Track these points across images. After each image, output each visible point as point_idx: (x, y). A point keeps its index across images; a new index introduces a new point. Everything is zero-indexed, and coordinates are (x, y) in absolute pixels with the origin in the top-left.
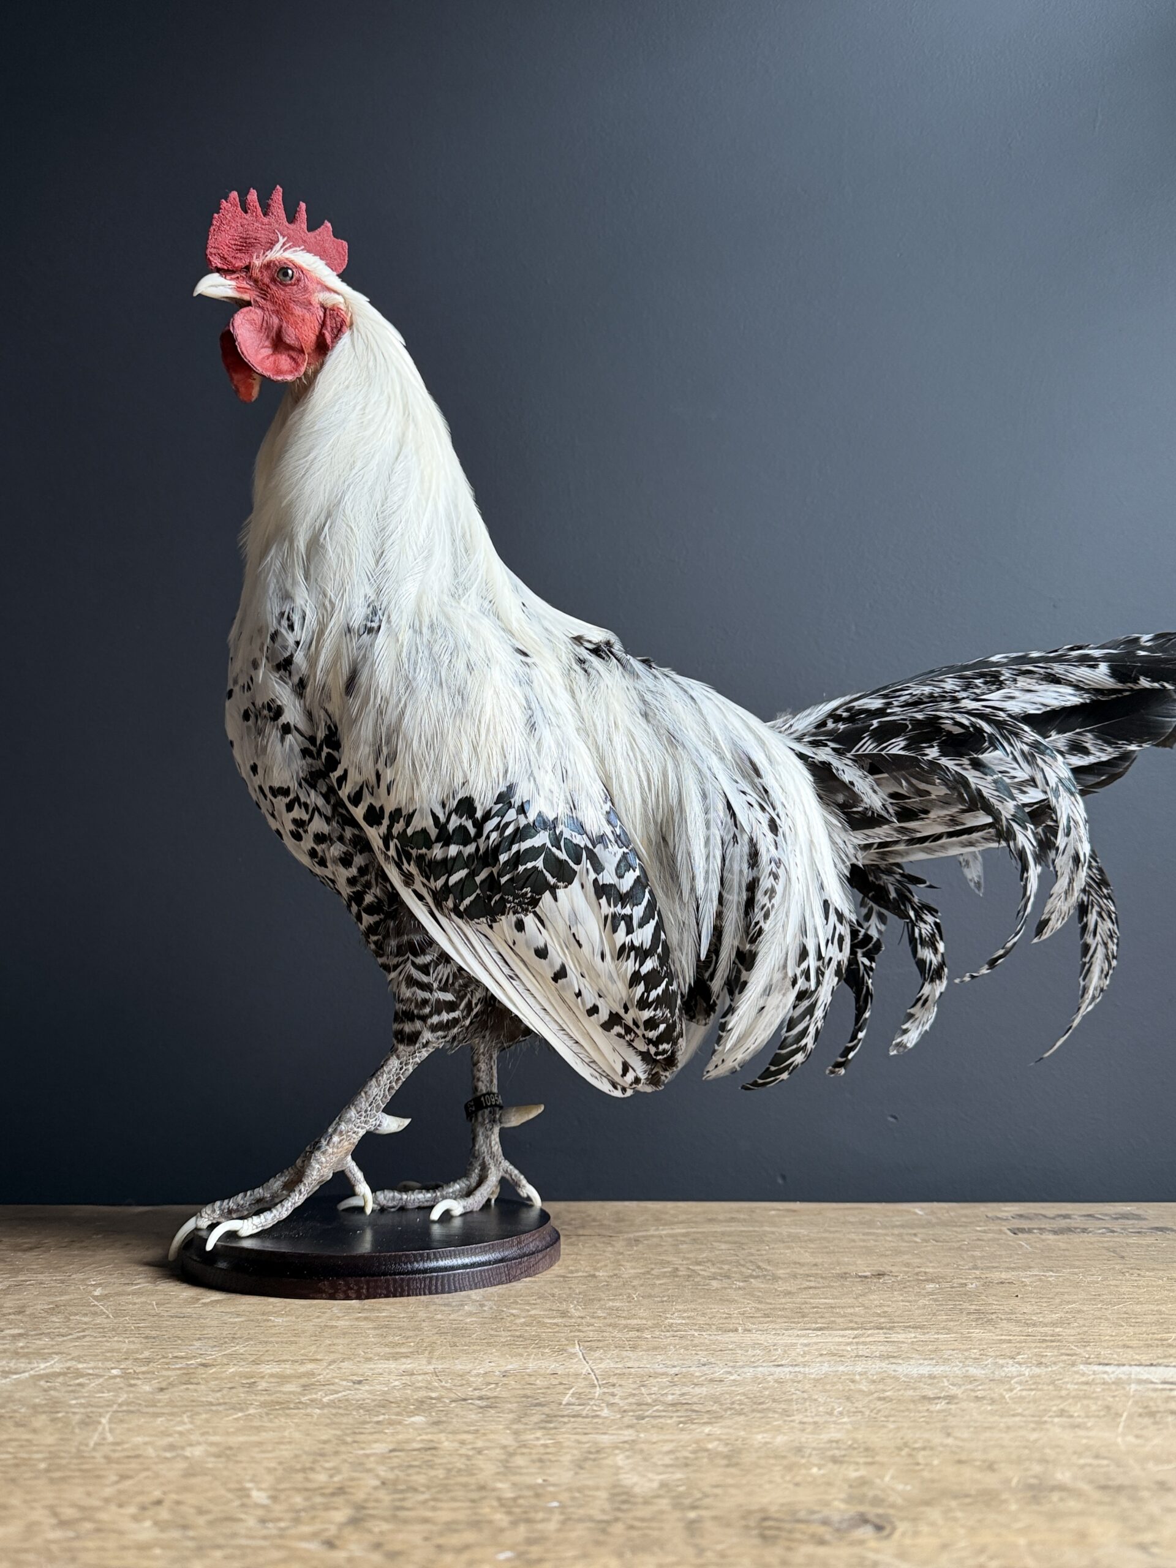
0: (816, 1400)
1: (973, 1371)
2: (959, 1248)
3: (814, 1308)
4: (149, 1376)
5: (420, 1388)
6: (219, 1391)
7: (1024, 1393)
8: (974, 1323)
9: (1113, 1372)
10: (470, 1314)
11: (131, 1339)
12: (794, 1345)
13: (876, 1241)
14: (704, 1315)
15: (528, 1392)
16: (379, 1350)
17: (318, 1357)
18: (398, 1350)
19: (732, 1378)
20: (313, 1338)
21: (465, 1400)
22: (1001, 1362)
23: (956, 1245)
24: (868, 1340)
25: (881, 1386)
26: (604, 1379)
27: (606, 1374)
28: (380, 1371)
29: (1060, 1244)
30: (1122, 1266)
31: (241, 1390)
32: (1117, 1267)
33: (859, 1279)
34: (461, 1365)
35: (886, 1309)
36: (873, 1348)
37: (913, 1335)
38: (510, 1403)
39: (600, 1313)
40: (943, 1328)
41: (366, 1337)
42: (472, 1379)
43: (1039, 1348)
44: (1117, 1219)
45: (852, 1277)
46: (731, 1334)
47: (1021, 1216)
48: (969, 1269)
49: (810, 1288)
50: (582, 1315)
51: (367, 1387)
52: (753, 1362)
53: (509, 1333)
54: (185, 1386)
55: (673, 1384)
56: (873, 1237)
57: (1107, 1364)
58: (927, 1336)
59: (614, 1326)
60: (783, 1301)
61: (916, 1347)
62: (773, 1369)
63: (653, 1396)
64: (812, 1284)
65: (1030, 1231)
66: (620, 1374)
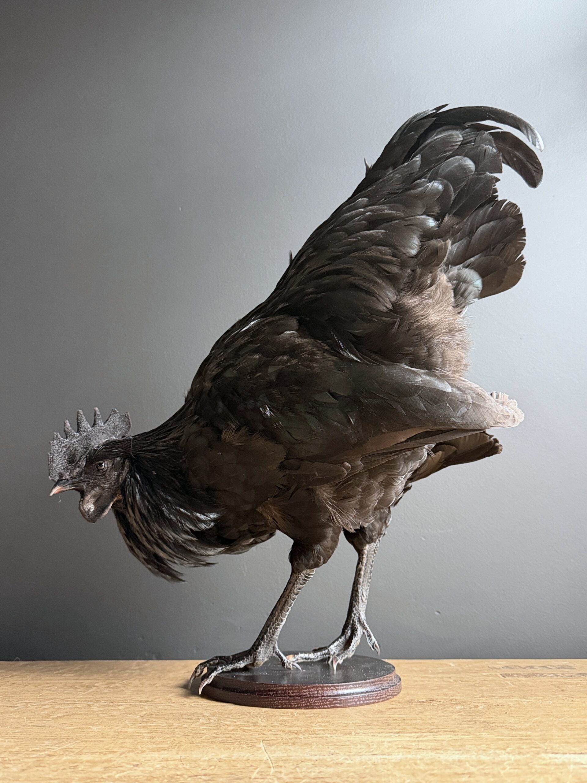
0: (395, 775)
1: (484, 758)
2: (474, 685)
3: (394, 720)
4: (17, 762)
5: (171, 769)
6: (56, 771)
7: (512, 771)
8: (483, 729)
9: (560, 758)
10: (203, 724)
11: (9, 740)
12: (382, 742)
13: (428, 681)
14: (333, 724)
15: (233, 771)
16: (149, 746)
17: (115, 750)
18: (160, 746)
19: (348, 762)
20: (113, 739)
21: (196, 776)
22: (498, 752)
23: (472, 683)
24: (425, 739)
25: (431, 767)
26: (276, 763)
27: (277, 760)
28: (149, 758)
29: (529, 683)
30: (563, 696)
31: (69, 770)
32: (560, 696)
33: (419, 703)
34: (195, 755)
35: (434, 721)
36: (427, 744)
37: (449, 736)
38: (222, 778)
39: (275, 724)
40: (466, 732)
41: (143, 738)
42: (201, 763)
43: (519, 743)
44: (559, 668)
45: (415, 702)
46: (348, 736)
47: (507, 667)
48: (480, 697)
49: (392, 708)
50: (265, 725)
51: (141, 769)
52: (360, 753)
53: (224, 736)
54: (37, 768)
55: (315, 766)
56: (427, 679)
57: (557, 753)
58: (457, 737)
59: (283, 731)
60: (377, 716)
61: (451, 743)
62: (370, 757)
63: (303, 773)
64: (393, 706)
65: (512, 675)
66: (285, 760)
